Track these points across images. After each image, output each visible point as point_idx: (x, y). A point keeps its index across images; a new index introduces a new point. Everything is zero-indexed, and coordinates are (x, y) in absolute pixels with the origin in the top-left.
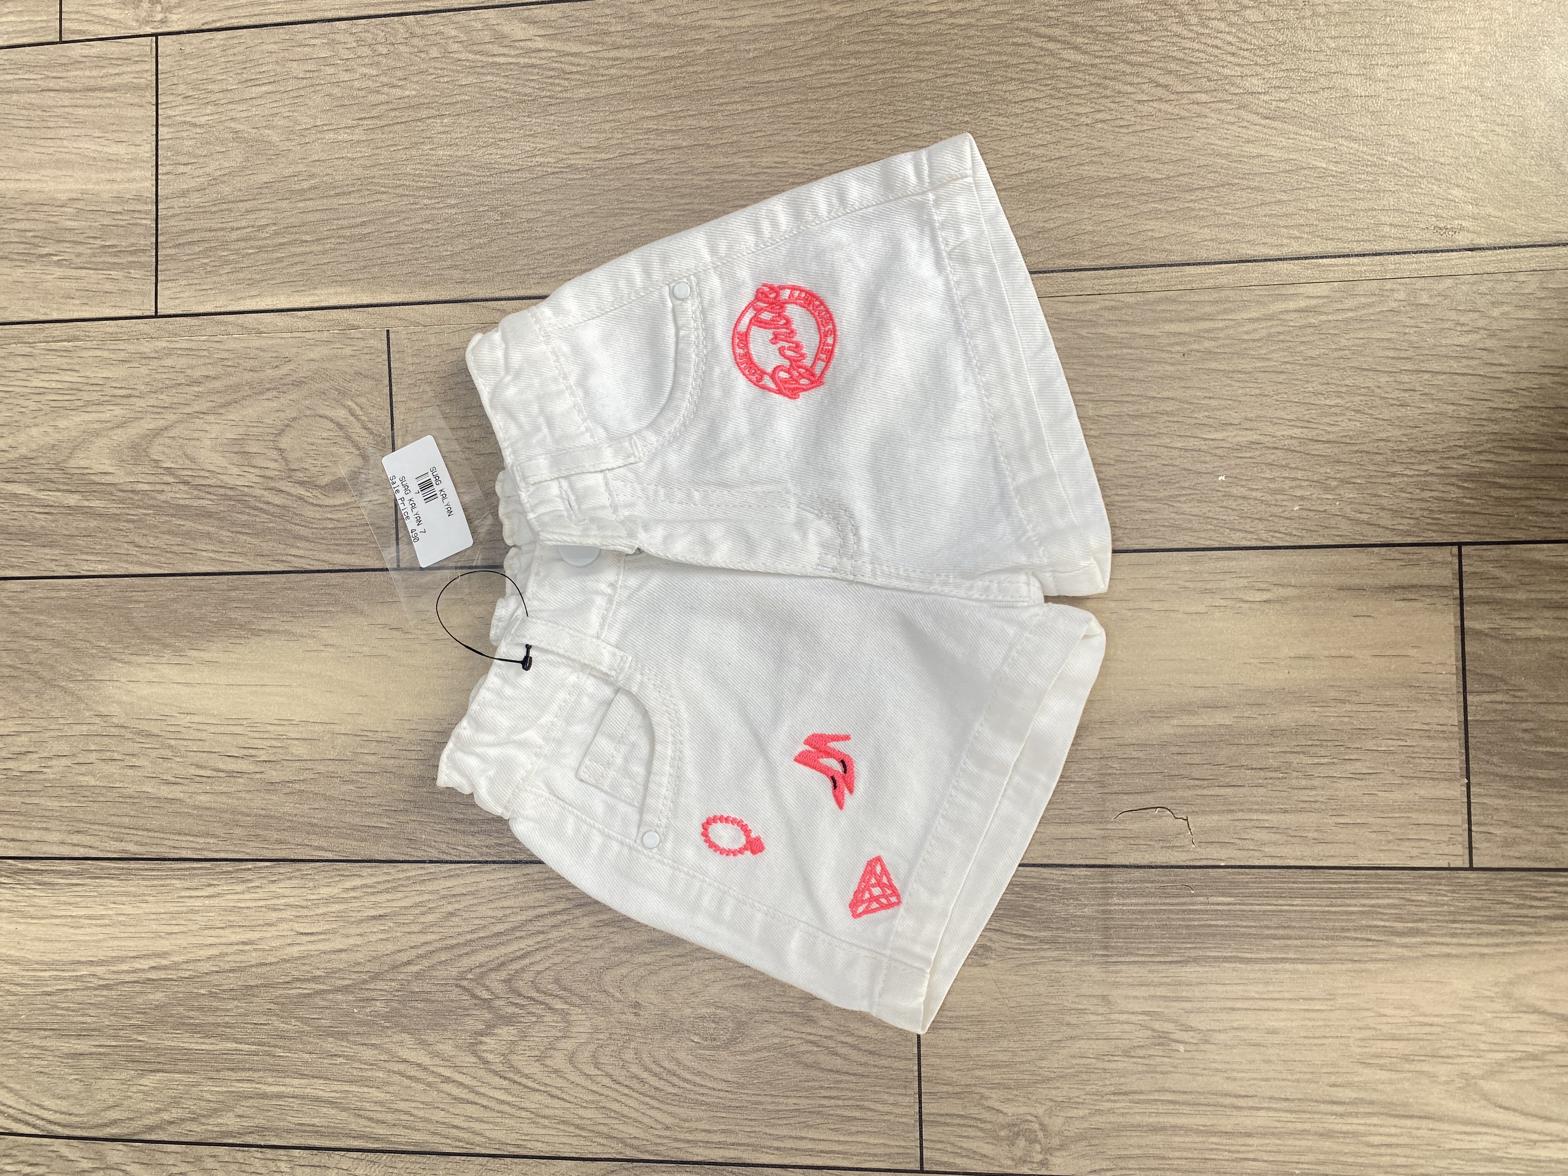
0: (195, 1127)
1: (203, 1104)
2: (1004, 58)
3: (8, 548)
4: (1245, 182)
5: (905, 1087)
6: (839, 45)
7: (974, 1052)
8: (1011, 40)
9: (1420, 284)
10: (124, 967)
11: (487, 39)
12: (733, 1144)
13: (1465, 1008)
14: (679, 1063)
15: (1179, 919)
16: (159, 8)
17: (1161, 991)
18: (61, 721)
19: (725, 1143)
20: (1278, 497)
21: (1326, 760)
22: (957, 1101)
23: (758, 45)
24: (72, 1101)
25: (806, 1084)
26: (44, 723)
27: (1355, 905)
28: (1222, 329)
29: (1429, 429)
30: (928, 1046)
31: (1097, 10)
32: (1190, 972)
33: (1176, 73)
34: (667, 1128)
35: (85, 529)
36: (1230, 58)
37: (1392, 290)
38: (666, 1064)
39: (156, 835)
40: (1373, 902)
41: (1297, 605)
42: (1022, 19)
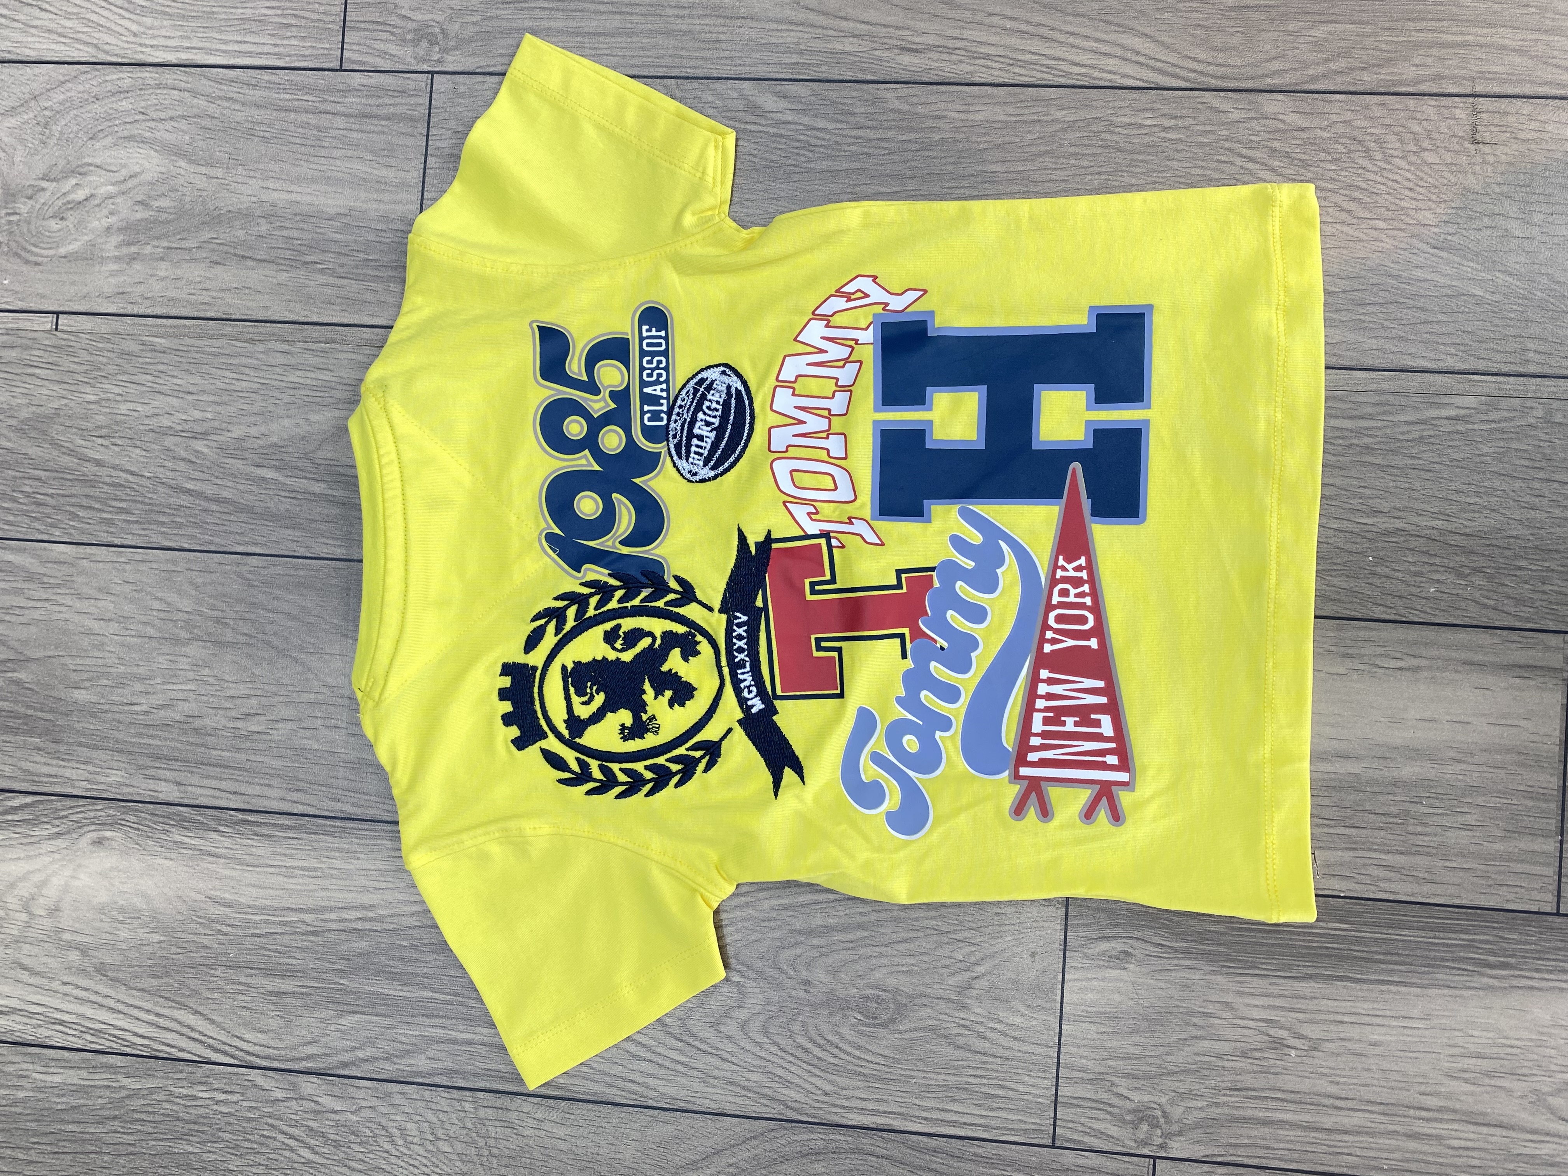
0: (387, 1066)
1: (396, 1045)
2: (1208, 172)
3: (253, 527)
4: (1411, 302)
5: (1044, 1071)
6: (1061, 145)
7: (1108, 1044)
8: (1216, 157)
9: (1556, 405)
10: (333, 916)
11: (741, 107)
12: (885, 1112)
13: (1542, 1034)
14: (842, 1038)
15: (1300, 940)
16: (437, 49)
17: (1278, 1002)
18: (291, 688)
19: (878, 1111)
20: (1418, 579)
21: (1440, 811)
22: (1089, 1086)
23: (988, 138)
24: (272, 1035)
25: (956, 1063)
26: (273, 689)
27: (1455, 939)
28: (1380, 428)
29: (1553, 530)
30: (1069, 1036)
31: (1294, 138)
32: (1306, 987)
33: (1359, 201)
34: (826, 1094)
35: (328, 516)
36: (1407, 193)
37: (1531, 408)
38: (830, 1037)
39: (372, 798)
40: (1471, 937)
41: (1425, 674)
42: (1227, 140)
